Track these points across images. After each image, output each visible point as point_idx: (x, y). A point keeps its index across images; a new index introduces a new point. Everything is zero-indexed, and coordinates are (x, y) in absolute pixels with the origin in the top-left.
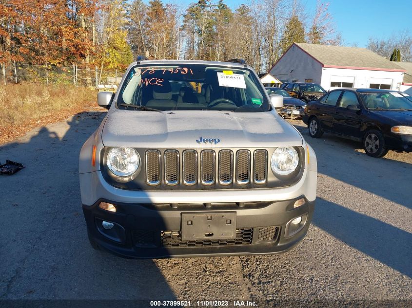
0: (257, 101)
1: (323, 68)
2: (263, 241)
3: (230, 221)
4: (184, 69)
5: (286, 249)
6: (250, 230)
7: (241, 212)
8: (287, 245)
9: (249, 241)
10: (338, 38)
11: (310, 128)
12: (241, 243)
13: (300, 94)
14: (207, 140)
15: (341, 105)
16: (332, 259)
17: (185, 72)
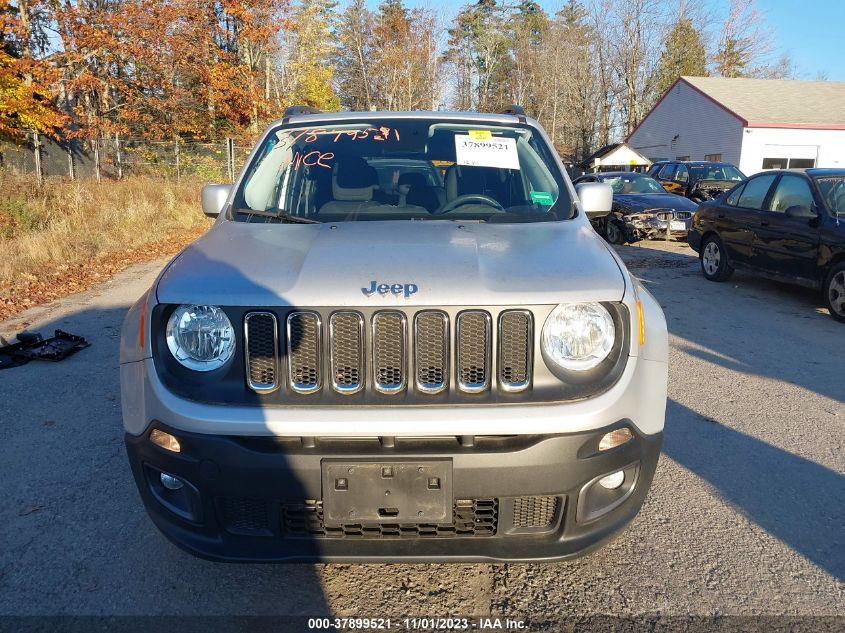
0: (543, 198)
1: (745, 129)
2: (524, 528)
3: (439, 480)
4: (382, 129)
5: (582, 548)
6: (490, 504)
7: (462, 461)
8: (583, 539)
9: (490, 528)
10: (784, 63)
11: (705, 261)
12: (472, 532)
13: (689, 187)
14: (387, 287)
15: (774, 208)
16: (712, 571)
17: (383, 136)
